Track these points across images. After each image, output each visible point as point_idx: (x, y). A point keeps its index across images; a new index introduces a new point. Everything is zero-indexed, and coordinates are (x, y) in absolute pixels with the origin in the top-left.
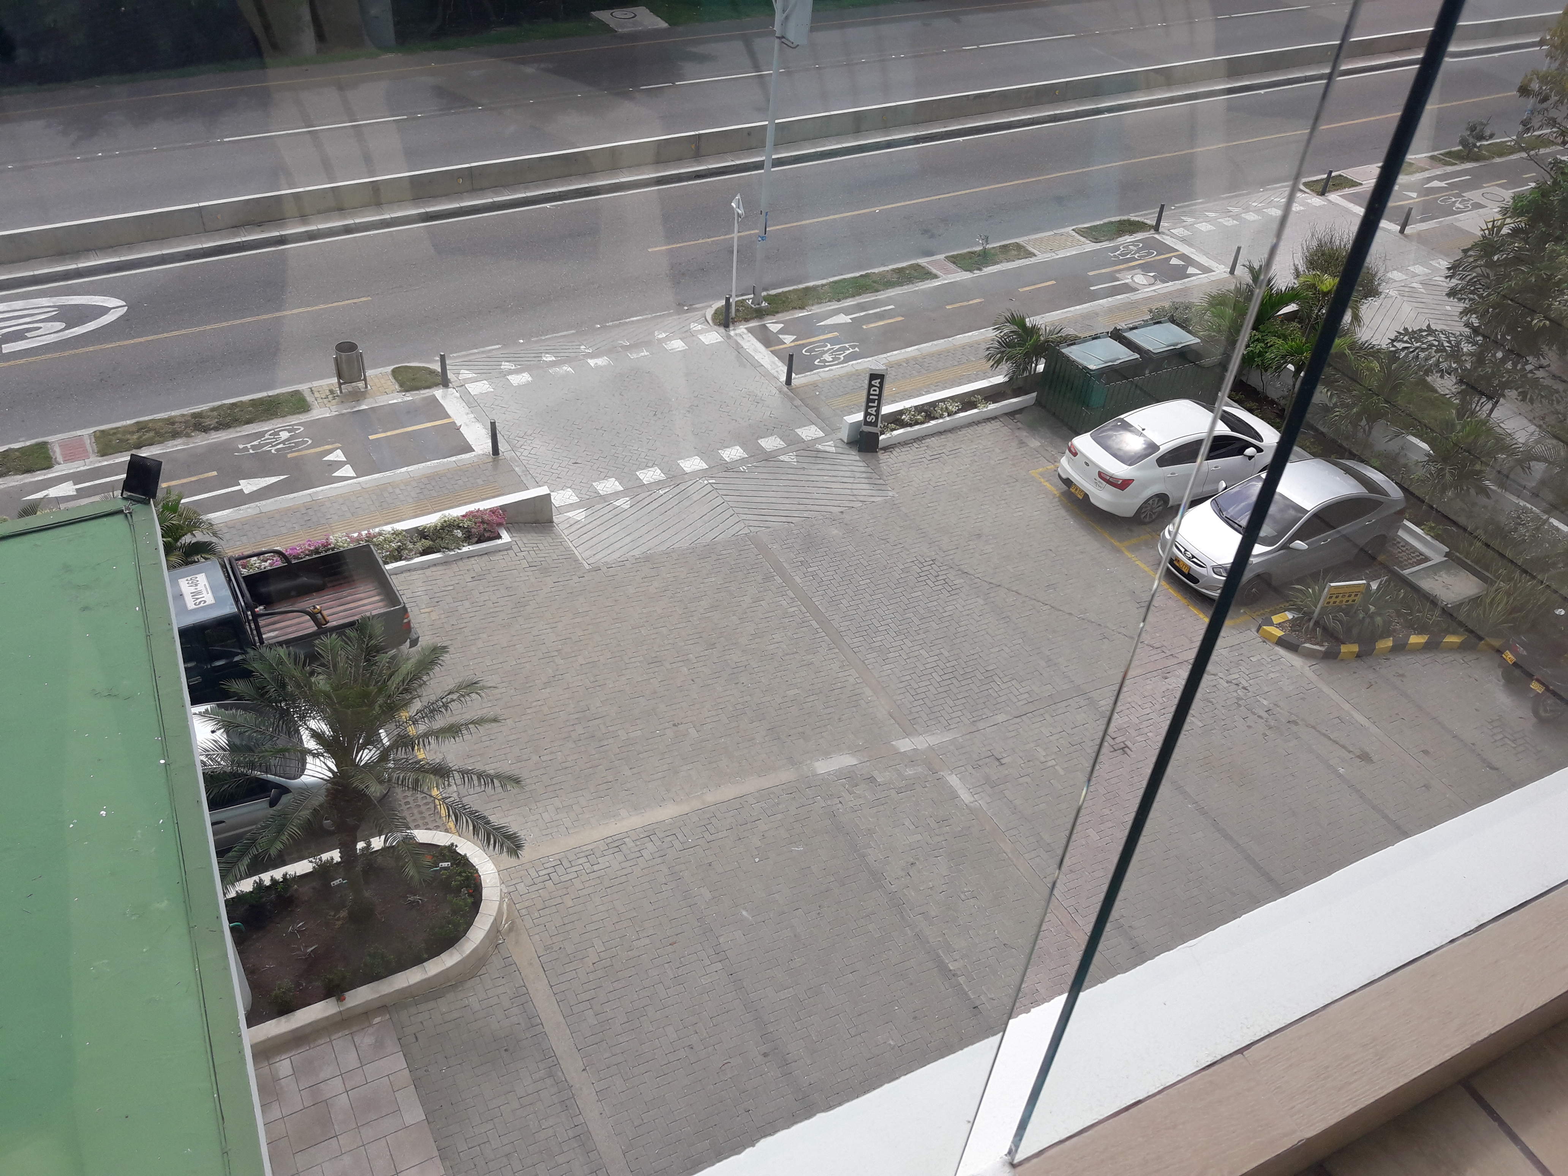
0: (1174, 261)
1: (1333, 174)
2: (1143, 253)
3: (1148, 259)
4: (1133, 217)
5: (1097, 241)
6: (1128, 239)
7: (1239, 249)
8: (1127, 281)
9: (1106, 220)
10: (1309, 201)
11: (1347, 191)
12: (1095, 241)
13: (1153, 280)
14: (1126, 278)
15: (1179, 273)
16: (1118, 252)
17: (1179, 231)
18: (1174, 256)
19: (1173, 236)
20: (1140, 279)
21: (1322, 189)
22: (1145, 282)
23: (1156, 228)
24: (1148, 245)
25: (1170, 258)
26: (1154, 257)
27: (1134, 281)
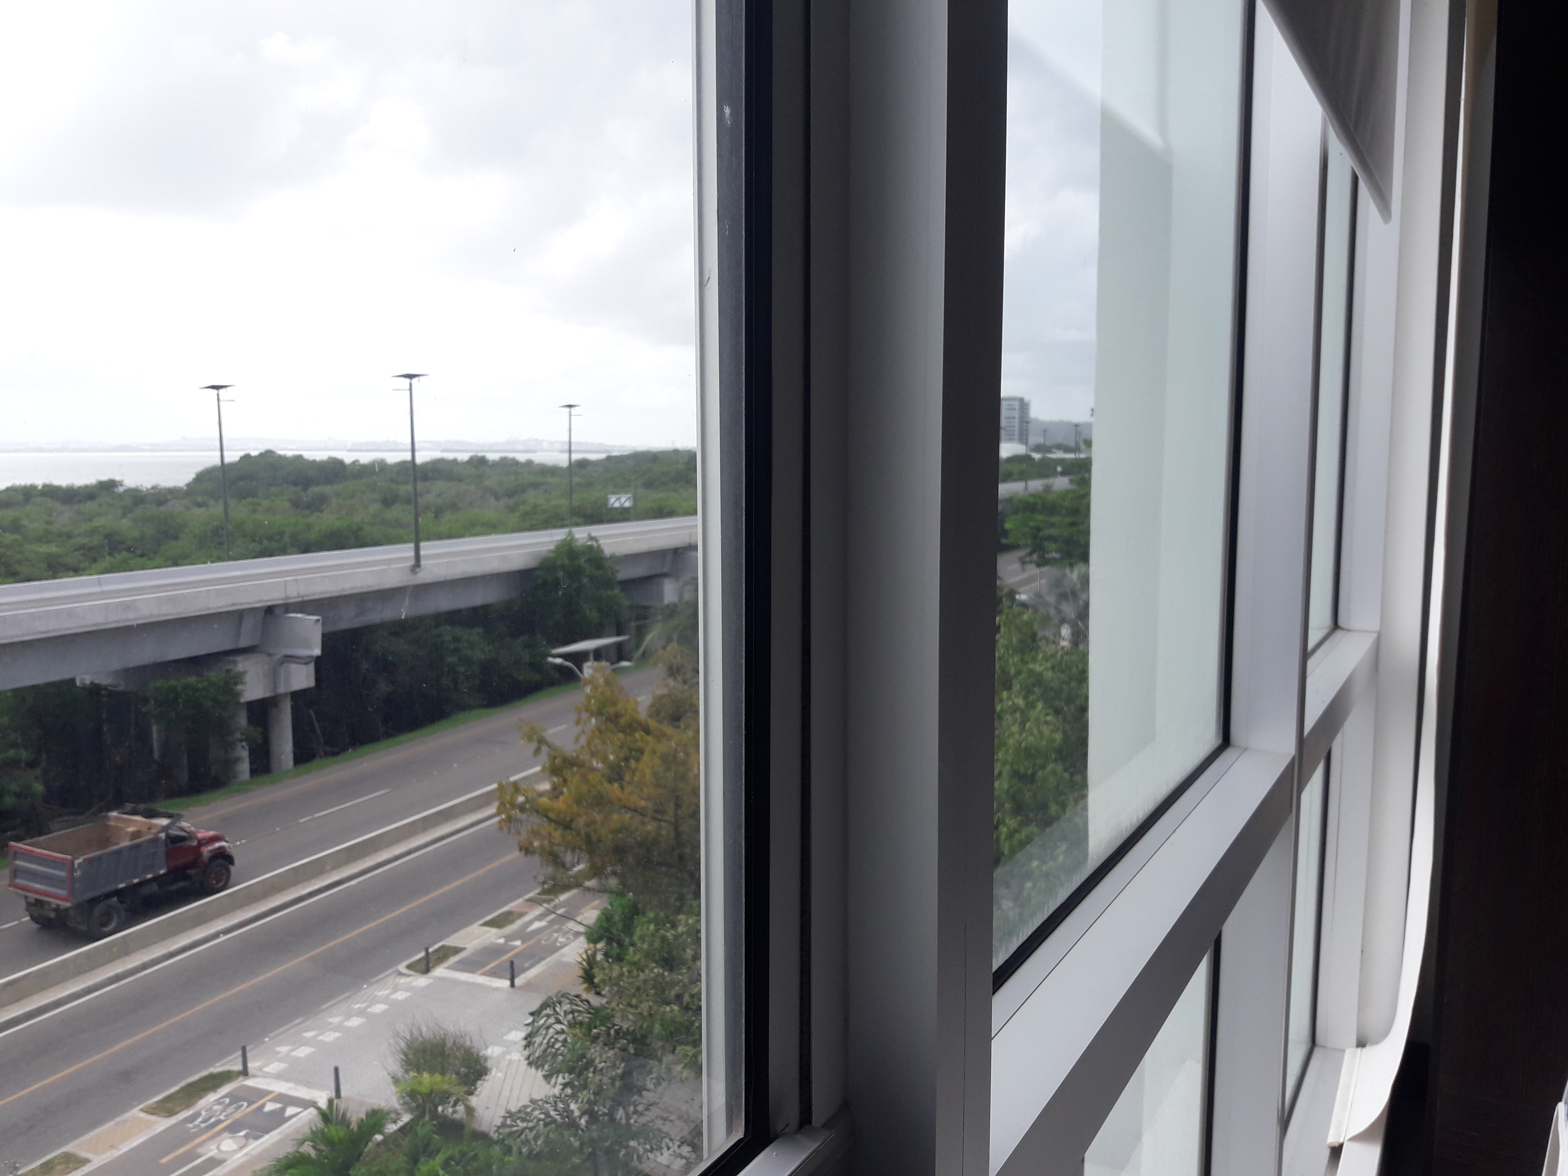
0: (270, 1107)
1: (431, 950)
2: (230, 1109)
3: (237, 1115)
4: (217, 1068)
5: (171, 1113)
6: (212, 1097)
7: (336, 1070)
8: (211, 1154)
9: (183, 1084)
10: (415, 984)
11: (453, 960)
12: (167, 1115)
13: (243, 1141)
14: (211, 1151)
15: (278, 1119)
16: (200, 1119)
17: (274, 1067)
18: (269, 1101)
19: (267, 1076)
20: (228, 1144)
21: (425, 967)
22: (235, 1147)
23: (245, 1073)
24: (235, 1098)
25: (263, 1105)
26: (245, 1108)
27: (220, 1151)
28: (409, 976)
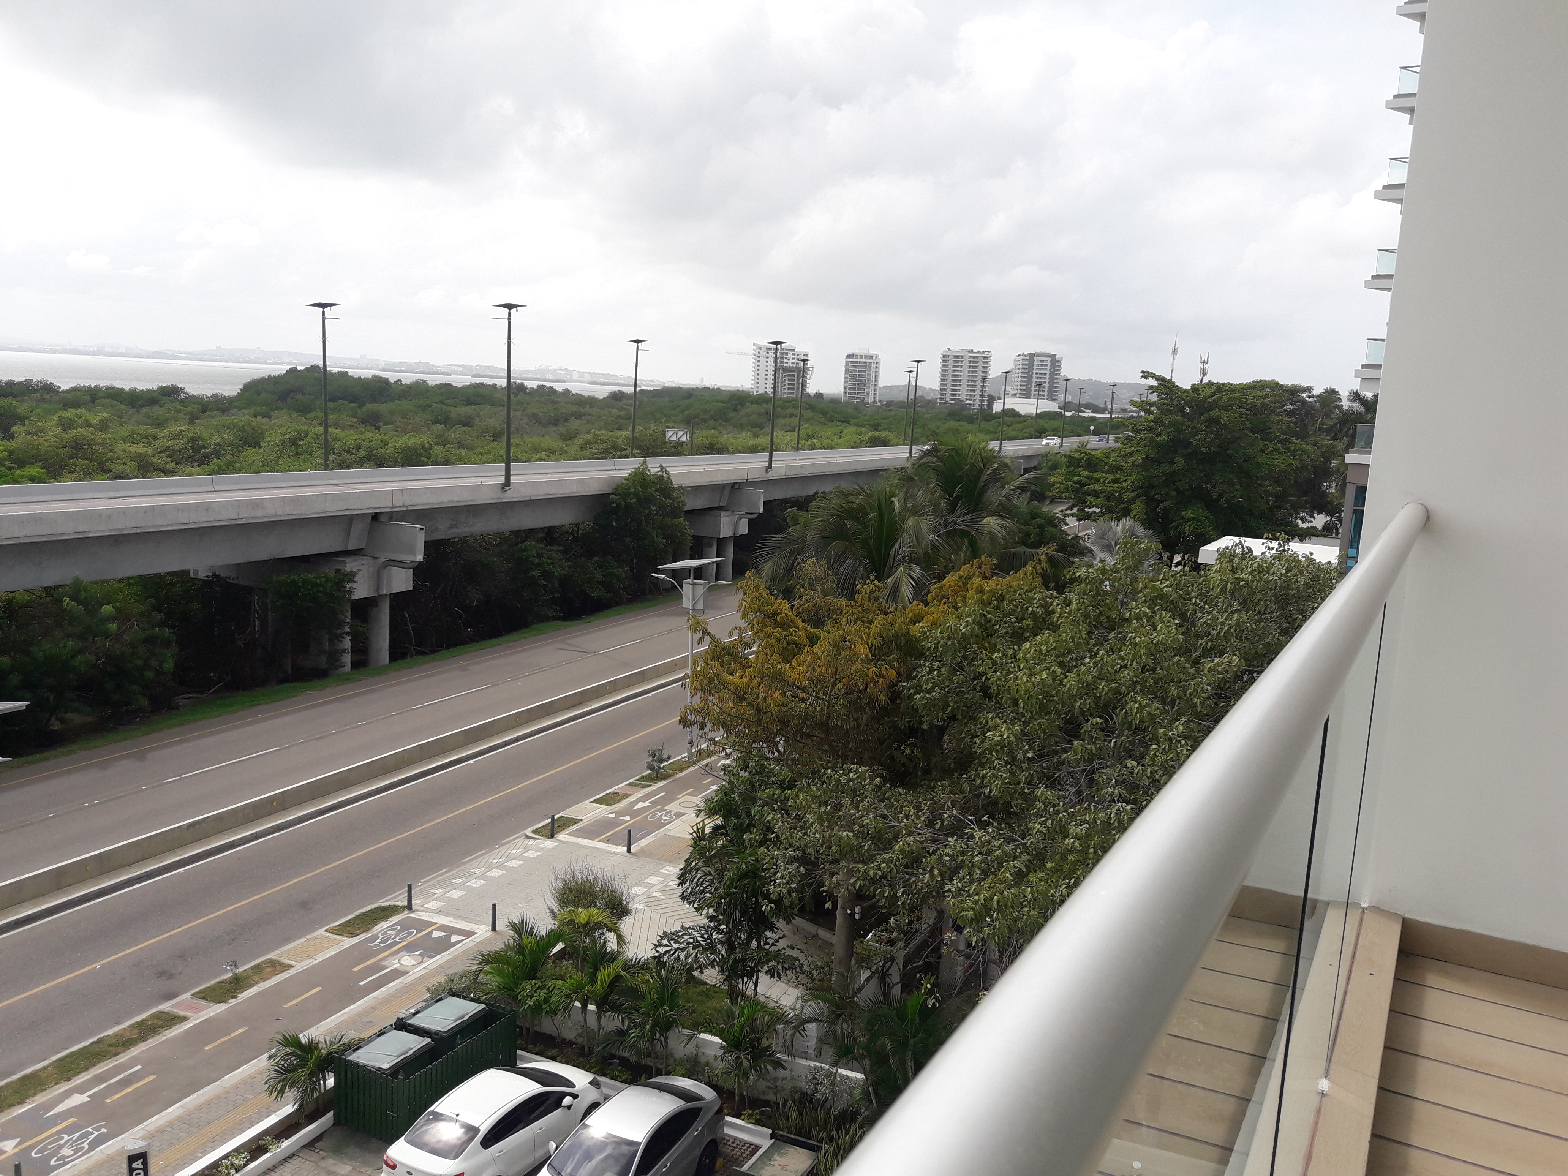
0: (436, 934)
1: (556, 817)
2: (403, 934)
3: (410, 939)
4: (384, 903)
5: (353, 935)
6: (384, 925)
7: (494, 906)
8: (395, 966)
9: (357, 913)
10: (543, 845)
11: (572, 829)
12: (350, 935)
13: (420, 958)
14: (394, 964)
15: (444, 945)
16: (379, 940)
17: (432, 905)
18: (435, 929)
19: (428, 911)
20: (407, 960)
21: (551, 832)
22: (414, 962)
23: (409, 907)
24: (406, 926)
25: (431, 932)
26: (415, 936)
27: (402, 965)
28: (536, 839)
